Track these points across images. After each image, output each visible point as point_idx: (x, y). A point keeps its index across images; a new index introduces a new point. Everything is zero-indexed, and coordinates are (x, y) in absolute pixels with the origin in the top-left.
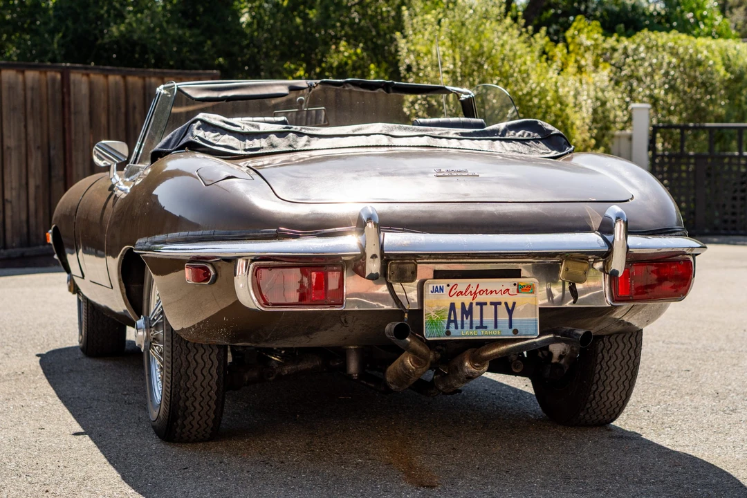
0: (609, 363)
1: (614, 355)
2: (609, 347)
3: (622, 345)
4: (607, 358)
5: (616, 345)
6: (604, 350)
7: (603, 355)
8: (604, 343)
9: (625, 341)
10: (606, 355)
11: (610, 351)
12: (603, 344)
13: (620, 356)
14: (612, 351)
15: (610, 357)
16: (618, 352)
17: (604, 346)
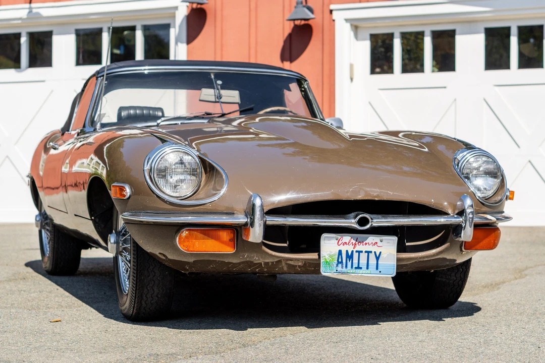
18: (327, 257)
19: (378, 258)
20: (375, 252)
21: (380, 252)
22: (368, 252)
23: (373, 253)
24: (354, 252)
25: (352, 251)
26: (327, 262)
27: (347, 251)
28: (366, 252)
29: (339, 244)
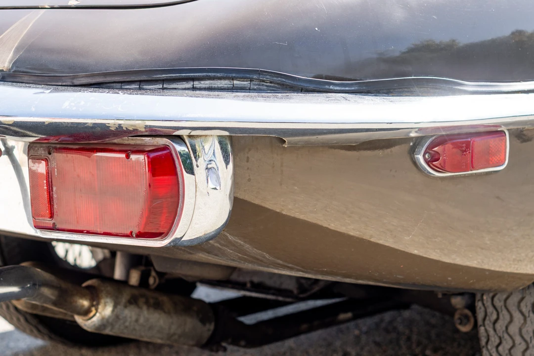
0: (500, 348)
1: (506, 336)
2: (494, 317)
3: (517, 316)
4: (494, 340)
5: (508, 317)
6: (487, 322)
7: (486, 331)
8: (484, 304)
9: (524, 310)
10: (491, 332)
11: (498, 326)
12: (483, 309)
13: (518, 339)
14: (500, 326)
15: (500, 338)
16: (513, 329)
17: (486, 315)
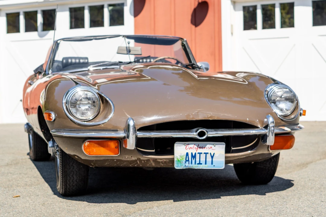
18: (179, 157)
19: (212, 157)
20: (210, 153)
21: (214, 153)
22: (206, 154)
23: (209, 154)
24: (197, 154)
25: (195, 153)
26: (179, 161)
27: (192, 153)
28: (204, 153)
29: (187, 149)
